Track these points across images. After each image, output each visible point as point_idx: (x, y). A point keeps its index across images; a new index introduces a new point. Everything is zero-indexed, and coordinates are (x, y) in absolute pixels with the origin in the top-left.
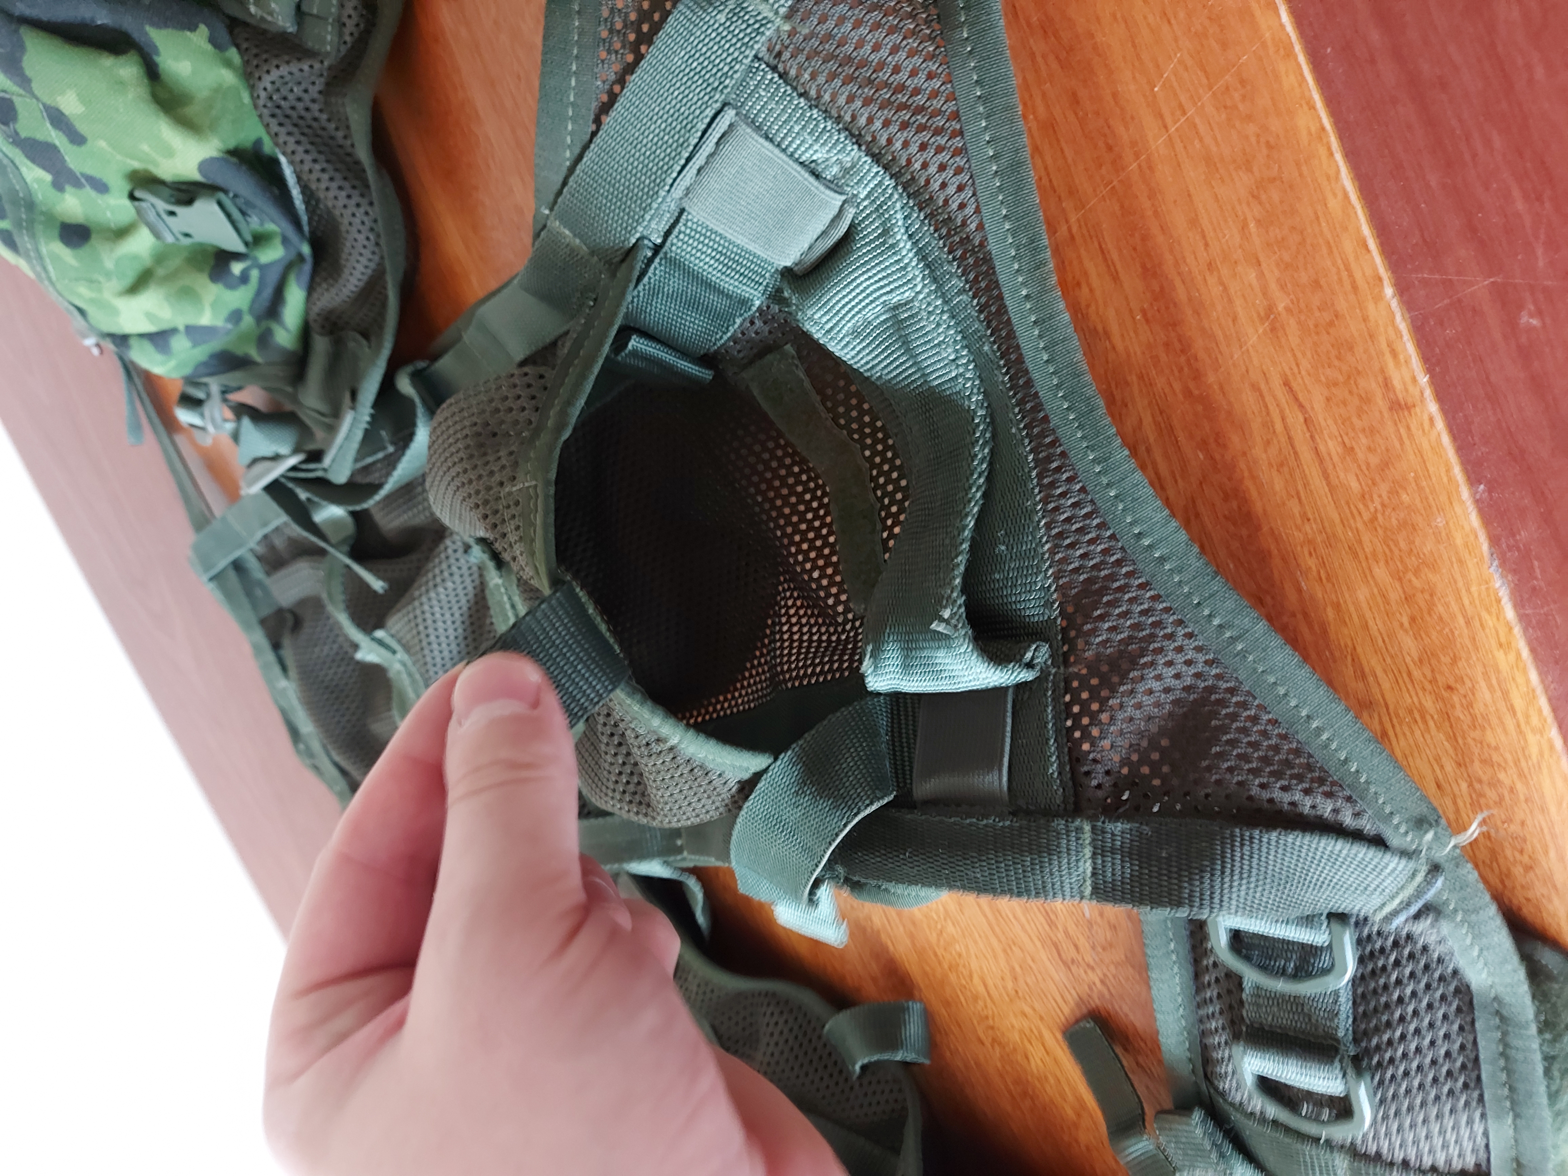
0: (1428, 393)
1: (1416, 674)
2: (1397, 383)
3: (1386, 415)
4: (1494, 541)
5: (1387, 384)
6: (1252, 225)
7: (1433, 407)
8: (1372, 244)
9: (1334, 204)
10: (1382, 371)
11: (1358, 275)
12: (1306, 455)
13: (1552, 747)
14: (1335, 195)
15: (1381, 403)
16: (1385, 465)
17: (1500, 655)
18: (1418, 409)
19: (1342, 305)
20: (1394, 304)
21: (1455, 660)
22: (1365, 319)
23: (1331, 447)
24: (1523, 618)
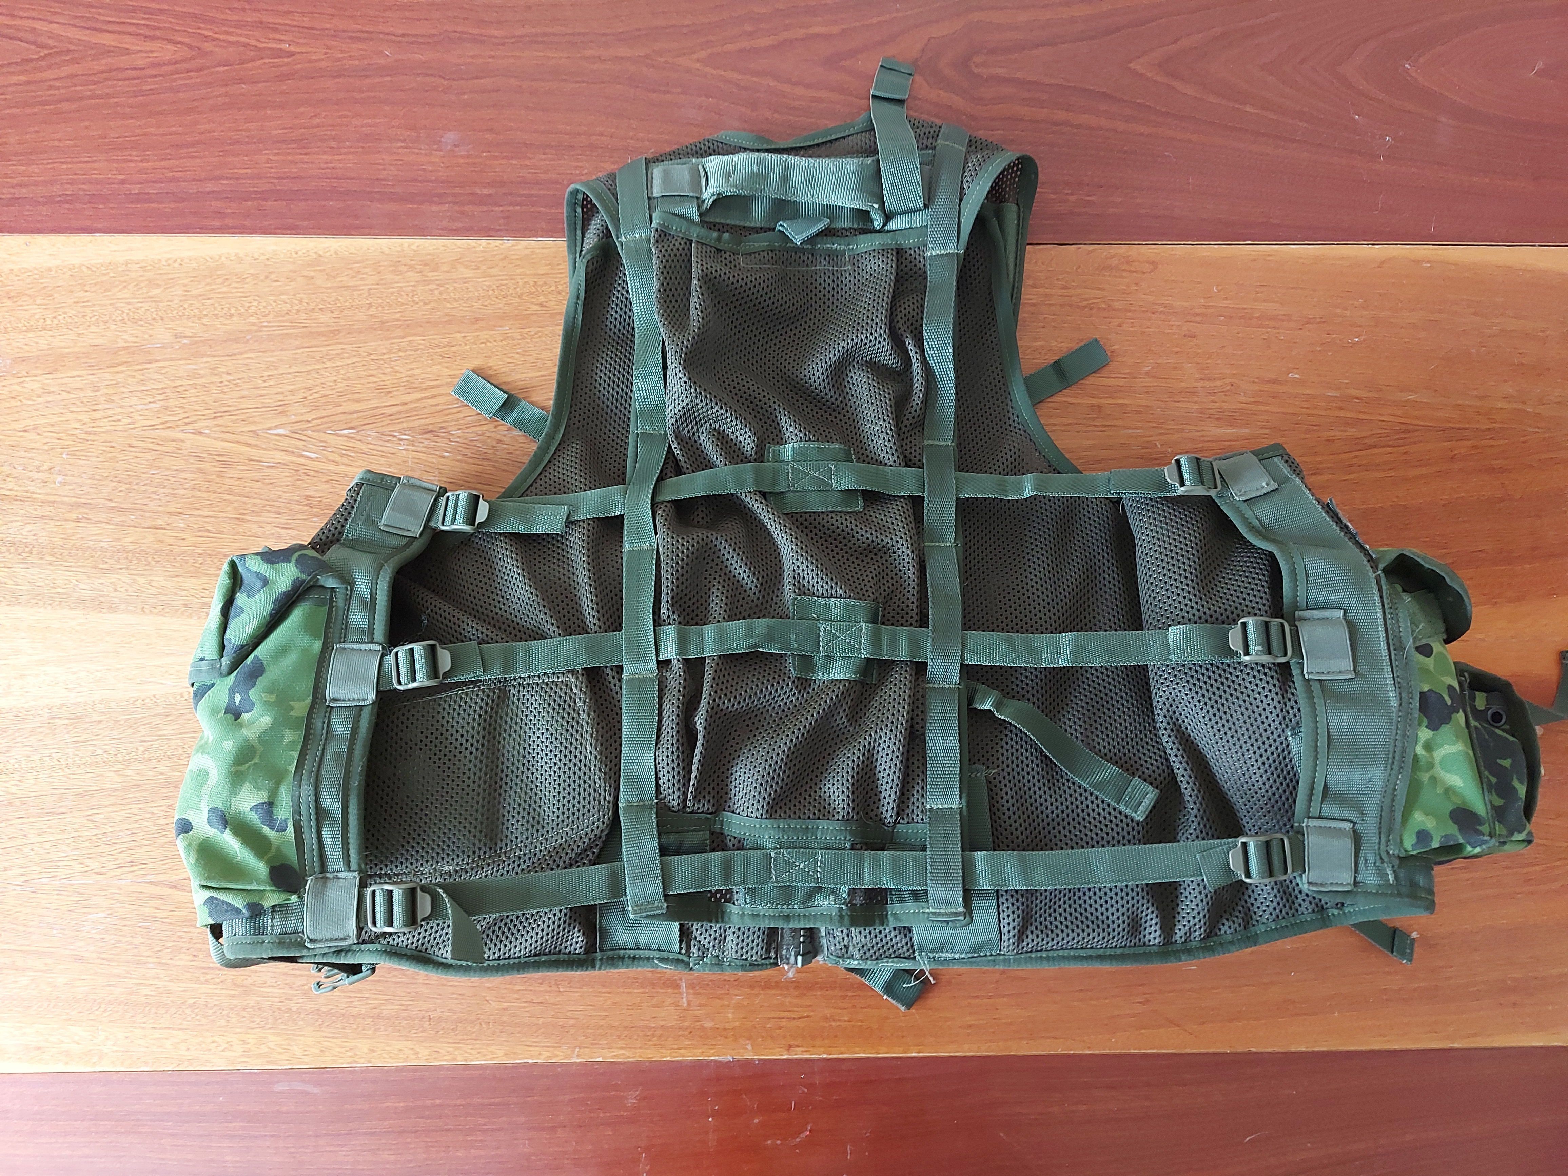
1: (698, 1023)
2: (797, 1049)
4: (738, 1061)
5: (798, 1046)
7: (786, 1057)
12: (785, 1014)
15: (792, 1043)
16: (772, 1037)
17: (700, 1051)
19: (826, 1041)
21: (701, 1037)
22: (820, 1047)
23: (784, 1023)
24: (711, 1061)
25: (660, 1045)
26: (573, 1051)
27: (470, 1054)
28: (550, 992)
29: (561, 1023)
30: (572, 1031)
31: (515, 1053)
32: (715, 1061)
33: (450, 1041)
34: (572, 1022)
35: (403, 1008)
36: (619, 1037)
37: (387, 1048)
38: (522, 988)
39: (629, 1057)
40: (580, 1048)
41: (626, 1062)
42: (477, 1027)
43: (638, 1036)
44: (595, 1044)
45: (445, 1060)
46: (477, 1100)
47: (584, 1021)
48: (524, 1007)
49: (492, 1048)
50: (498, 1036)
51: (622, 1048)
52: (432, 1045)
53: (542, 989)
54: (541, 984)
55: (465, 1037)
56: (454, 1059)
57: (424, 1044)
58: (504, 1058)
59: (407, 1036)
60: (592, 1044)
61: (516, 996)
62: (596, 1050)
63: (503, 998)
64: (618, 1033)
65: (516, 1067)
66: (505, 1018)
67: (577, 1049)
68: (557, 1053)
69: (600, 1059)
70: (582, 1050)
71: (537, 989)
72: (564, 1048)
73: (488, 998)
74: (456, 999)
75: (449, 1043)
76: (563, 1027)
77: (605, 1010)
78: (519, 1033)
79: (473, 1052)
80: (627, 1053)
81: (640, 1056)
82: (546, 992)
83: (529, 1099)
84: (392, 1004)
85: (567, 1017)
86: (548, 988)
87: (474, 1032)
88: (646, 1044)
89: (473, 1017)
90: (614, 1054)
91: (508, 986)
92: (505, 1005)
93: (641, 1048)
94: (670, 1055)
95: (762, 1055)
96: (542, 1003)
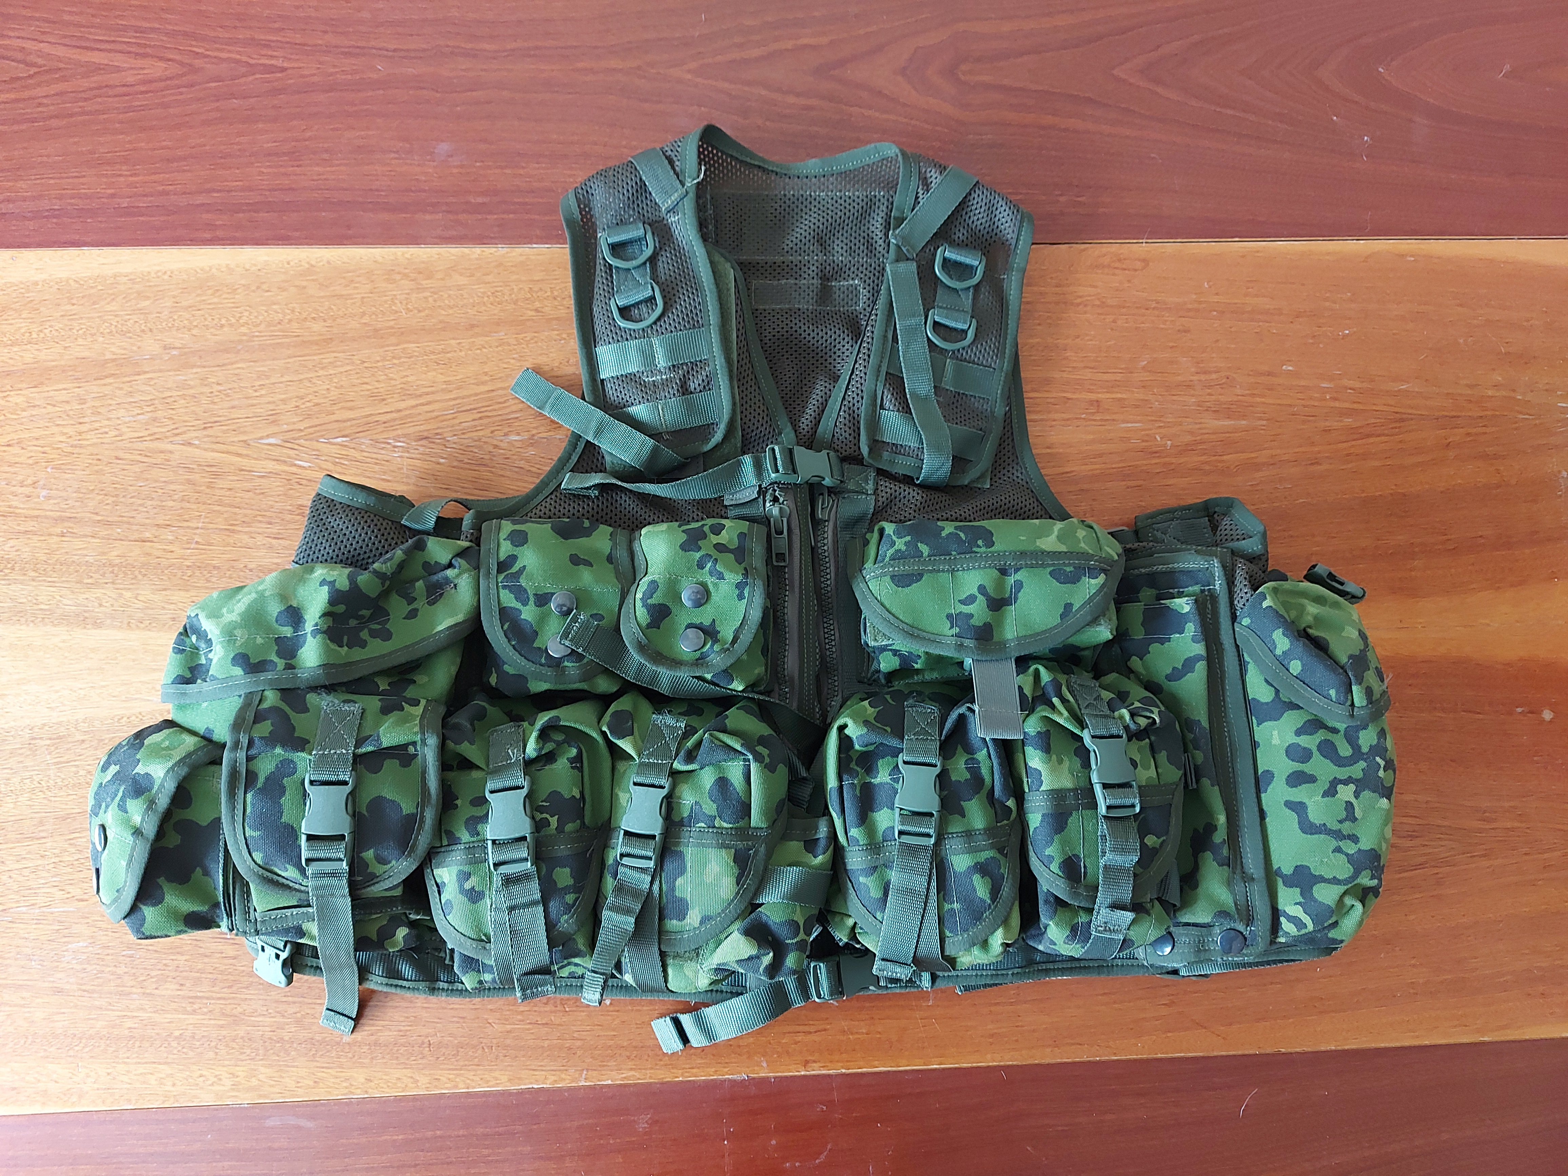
2: (814, 1064)
4: (754, 1078)
5: (815, 1062)
6: (880, 1036)
7: (803, 1073)
12: (801, 1028)
15: (808, 1058)
16: (788, 1053)
17: (713, 1070)
19: (844, 1055)
20: (839, 1072)
21: (714, 1055)
22: (837, 1061)
23: (799, 1038)
25: (671, 1064)
26: (581, 1075)
27: (473, 1080)
28: (555, 1012)
29: (568, 1045)
30: (579, 1053)
31: (520, 1079)
32: (729, 1080)
33: (451, 1067)
34: (579, 1043)
35: (401, 1033)
36: (628, 1057)
37: (384, 1077)
38: (526, 1009)
39: (639, 1079)
40: (587, 1070)
41: (635, 1084)
42: (480, 1052)
43: (649, 1056)
44: (604, 1066)
45: (447, 1088)
46: (480, 1130)
47: (592, 1043)
48: (528, 1029)
49: (496, 1074)
50: (502, 1061)
51: (631, 1069)
52: (432, 1072)
53: (546, 1009)
54: (546, 1004)
55: (466, 1063)
56: (456, 1087)
57: (423, 1072)
58: (508, 1084)
59: (406, 1064)
60: (601, 1066)
61: (519, 1017)
62: (603, 1072)
63: (506, 1020)
64: (628, 1054)
65: (521, 1093)
66: (508, 1042)
67: (585, 1072)
68: (563, 1076)
69: (610, 1082)
70: (590, 1073)
71: (542, 1009)
72: (572, 1071)
73: (490, 1021)
74: (458, 1022)
75: (450, 1069)
76: (570, 1049)
77: (614, 1030)
78: (523, 1056)
79: (474, 1078)
80: (637, 1075)
81: (651, 1077)
82: (551, 1012)
83: (535, 1127)
84: (390, 1030)
85: (574, 1039)
86: (554, 1009)
87: (476, 1057)
88: (656, 1064)
89: (475, 1042)
90: (624, 1075)
91: (511, 1008)
92: (509, 1027)
93: (652, 1068)
94: (682, 1075)
95: (778, 1072)
96: (547, 1024)
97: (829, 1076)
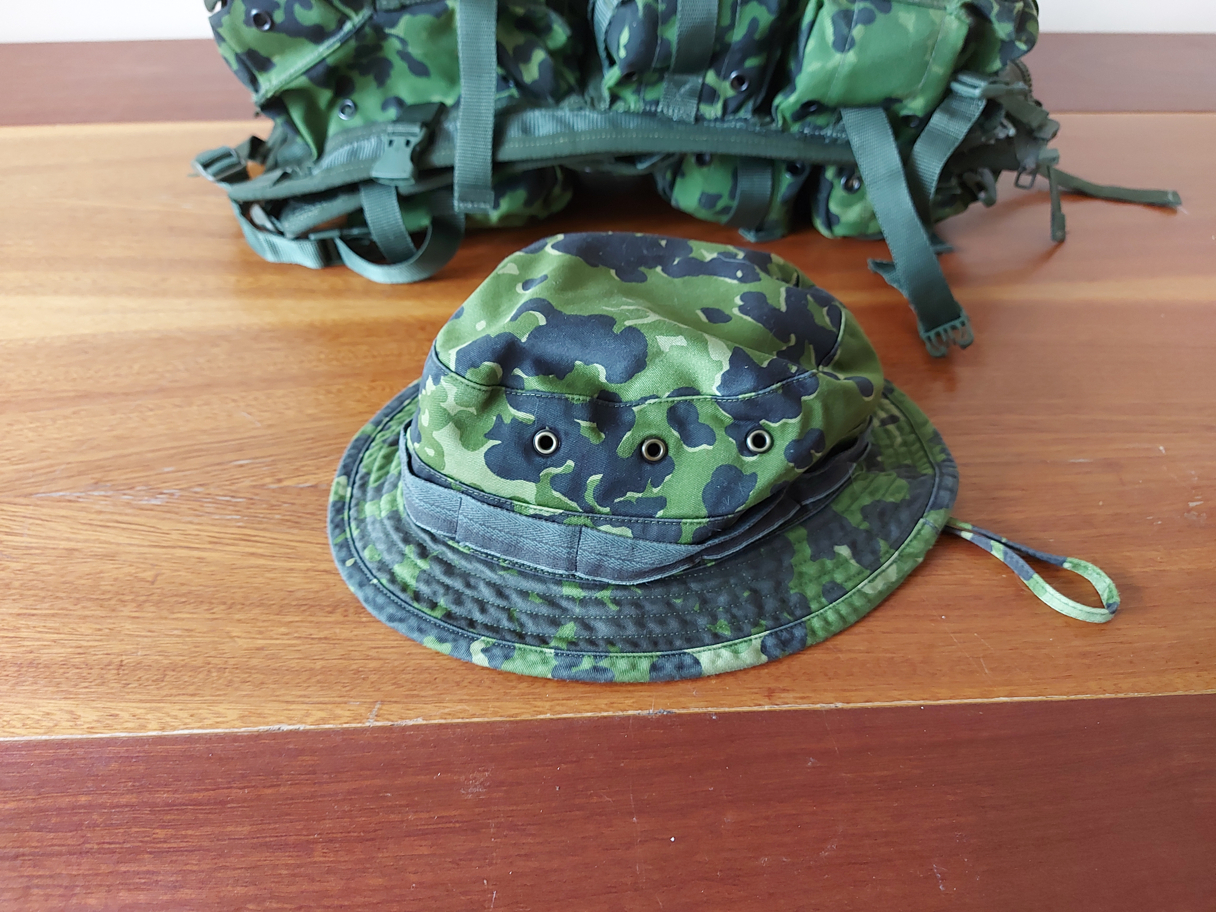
0: (776, 708)
3: (766, 685)
5: (784, 690)
6: (889, 655)
7: (766, 708)
8: (869, 705)
9: (896, 693)
10: (793, 690)
11: (852, 694)
13: (541, 713)
14: (900, 695)
15: (773, 685)
18: (767, 700)
20: (832, 706)
22: (825, 690)
24: (629, 717)
25: (533, 694)
27: (175, 717)
28: (342, 623)
29: (354, 667)
30: (373, 677)
31: (260, 715)
32: (635, 717)
33: (143, 698)
34: (373, 664)
35: (80, 650)
36: (458, 684)
37: (24, 711)
38: (297, 619)
39: (473, 716)
40: (383, 703)
41: (466, 725)
44: (413, 696)
45: (126, 729)
46: (163, 796)
47: (396, 663)
48: (294, 646)
49: (220, 708)
50: (237, 689)
51: (461, 701)
52: (109, 704)
53: (329, 619)
55: (174, 691)
56: (143, 727)
57: (94, 704)
58: (238, 723)
59: (70, 693)
60: (407, 696)
61: (283, 630)
62: (411, 706)
63: (260, 633)
64: (458, 678)
65: (257, 737)
66: (254, 662)
67: (378, 707)
68: (339, 711)
69: (420, 721)
70: (386, 707)
72: (354, 705)
74: (178, 636)
75: (141, 701)
76: (357, 672)
78: (275, 682)
79: (181, 714)
80: (470, 708)
81: (495, 714)
83: (269, 791)
84: (64, 646)
85: (368, 658)
86: (341, 619)
87: (193, 684)
88: (506, 694)
89: (199, 662)
90: (447, 710)
91: (272, 617)
92: (260, 643)
93: (498, 700)
94: (551, 710)
95: (722, 705)
96: (326, 638)
97: (815, 712)
